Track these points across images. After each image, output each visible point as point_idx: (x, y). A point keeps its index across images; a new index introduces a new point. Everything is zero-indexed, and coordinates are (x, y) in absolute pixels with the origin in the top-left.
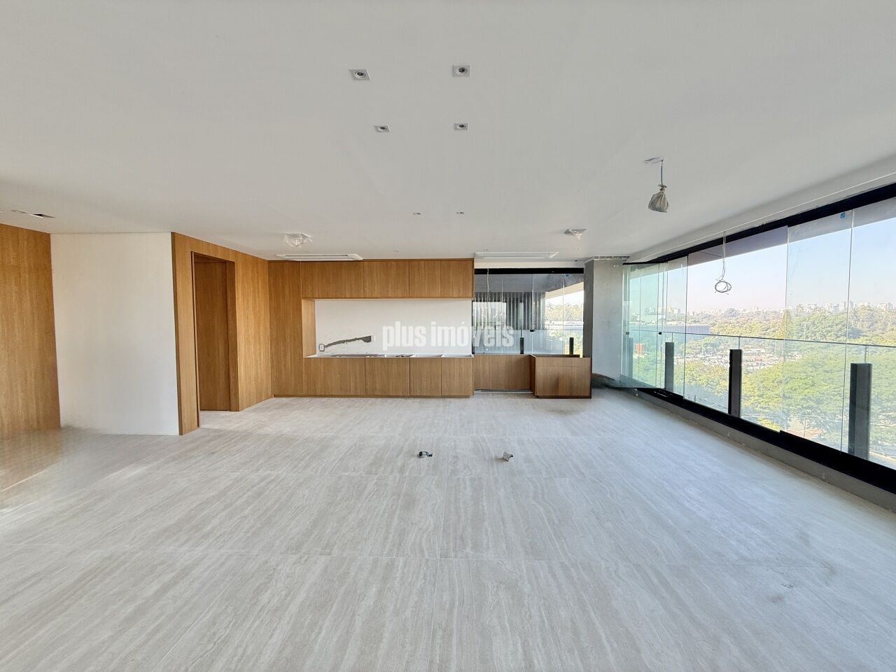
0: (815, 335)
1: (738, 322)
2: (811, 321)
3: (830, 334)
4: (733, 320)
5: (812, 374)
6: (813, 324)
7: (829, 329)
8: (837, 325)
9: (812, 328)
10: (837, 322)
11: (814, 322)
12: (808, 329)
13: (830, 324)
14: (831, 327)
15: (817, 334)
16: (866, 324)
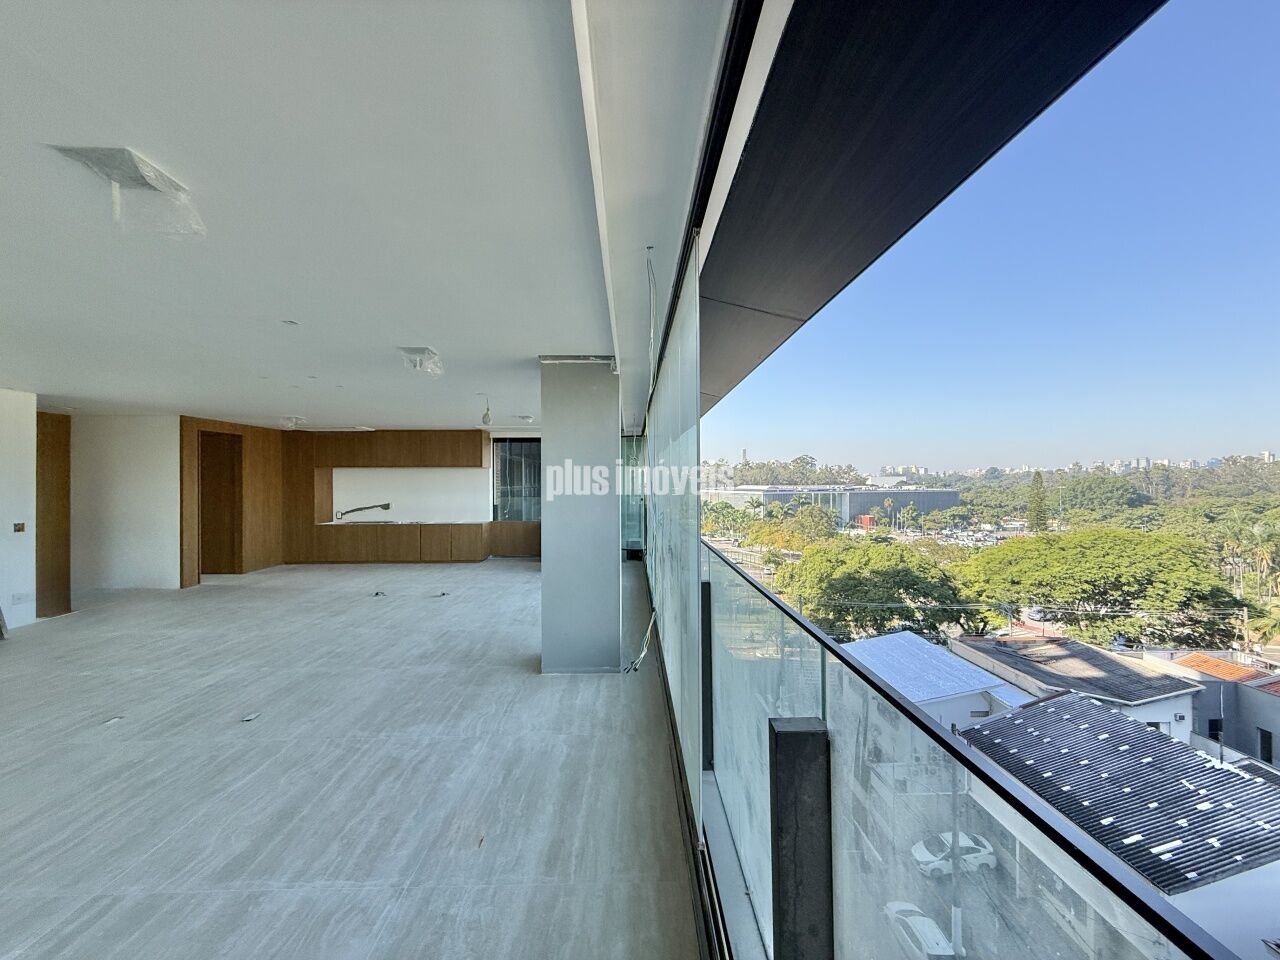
1: (1000, 487)
2: (1087, 484)
3: (1110, 502)
4: (995, 484)
5: (1046, 552)
6: (1090, 488)
7: (1109, 495)
8: (1117, 490)
9: (1089, 495)
10: (1118, 485)
11: (1090, 486)
12: (1084, 496)
13: (1110, 489)
14: (1111, 492)
16: (1161, 489)
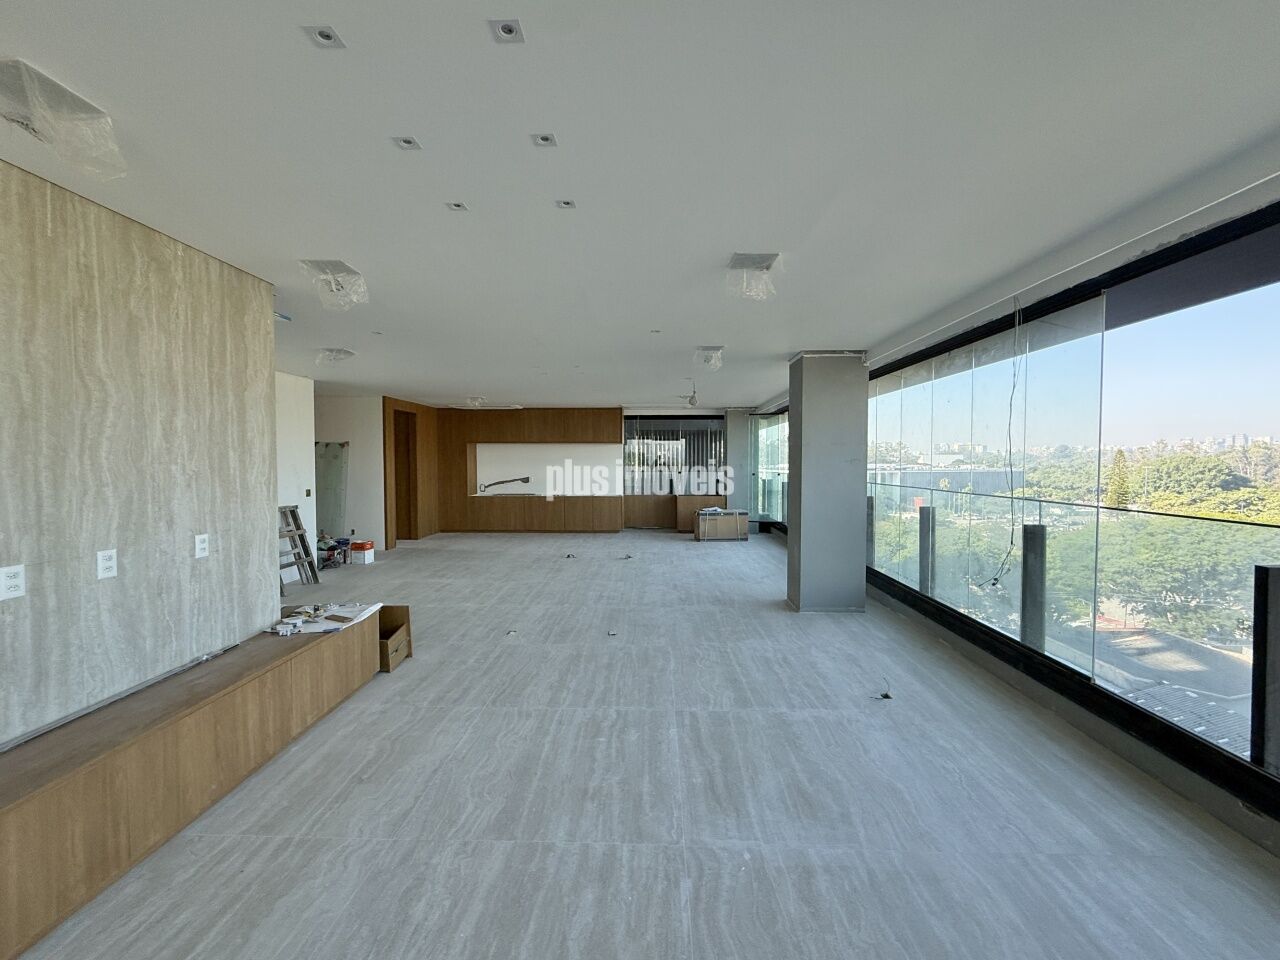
0: (1180, 485)
1: (1072, 466)
2: (1174, 464)
3: (1200, 484)
4: (1065, 463)
6: (1177, 469)
7: (1200, 476)
8: (1210, 471)
9: (1175, 476)
10: (1210, 466)
11: (1178, 466)
12: (1170, 477)
13: (1201, 469)
14: (1202, 473)
15: (1183, 485)
16: (1261, 470)
